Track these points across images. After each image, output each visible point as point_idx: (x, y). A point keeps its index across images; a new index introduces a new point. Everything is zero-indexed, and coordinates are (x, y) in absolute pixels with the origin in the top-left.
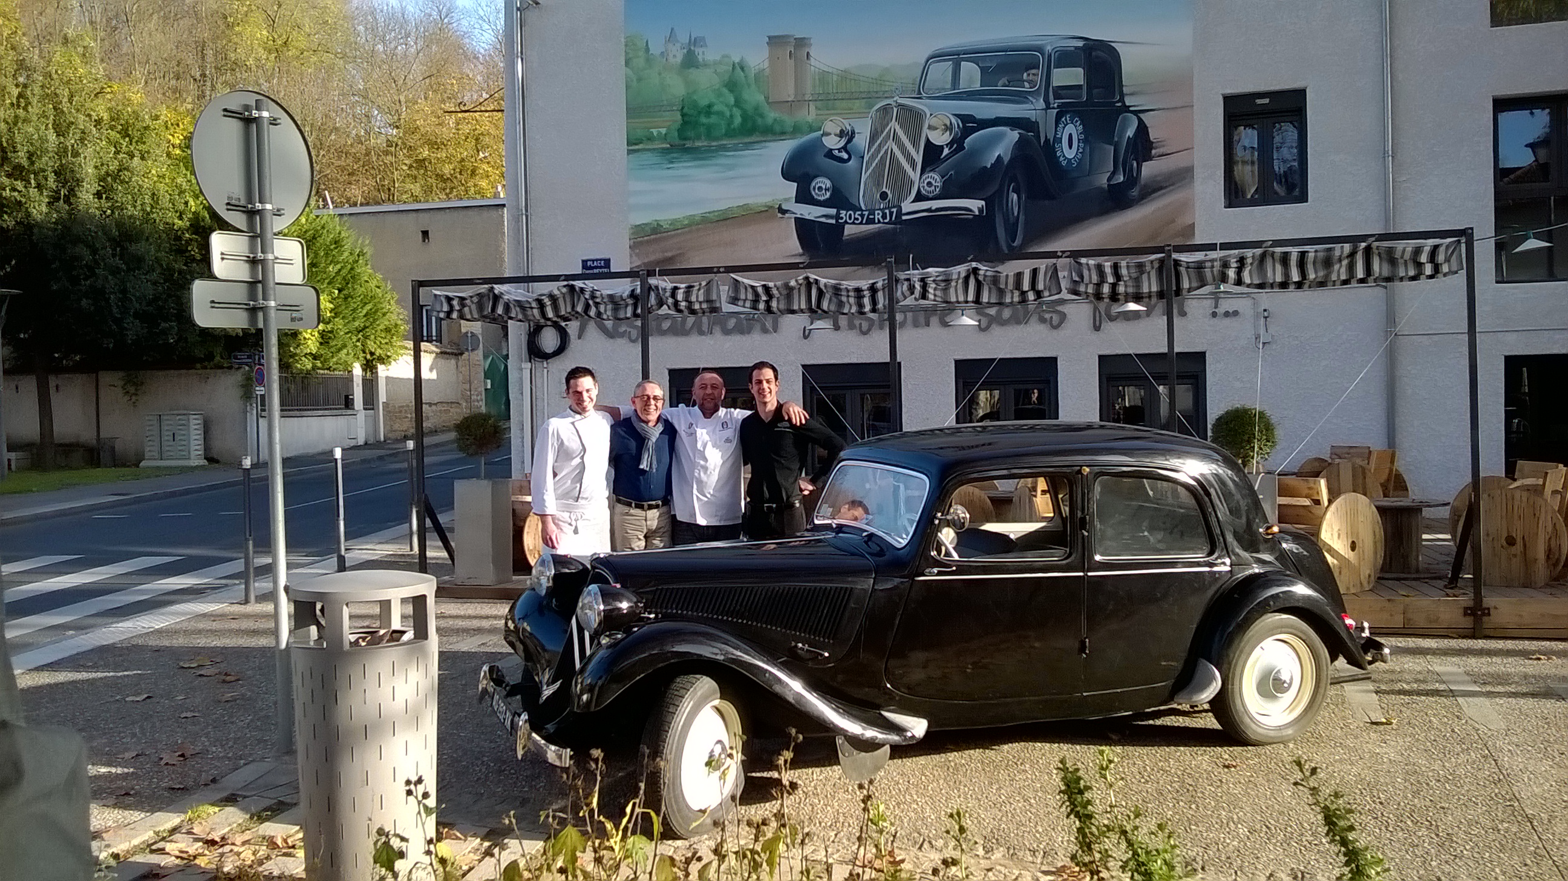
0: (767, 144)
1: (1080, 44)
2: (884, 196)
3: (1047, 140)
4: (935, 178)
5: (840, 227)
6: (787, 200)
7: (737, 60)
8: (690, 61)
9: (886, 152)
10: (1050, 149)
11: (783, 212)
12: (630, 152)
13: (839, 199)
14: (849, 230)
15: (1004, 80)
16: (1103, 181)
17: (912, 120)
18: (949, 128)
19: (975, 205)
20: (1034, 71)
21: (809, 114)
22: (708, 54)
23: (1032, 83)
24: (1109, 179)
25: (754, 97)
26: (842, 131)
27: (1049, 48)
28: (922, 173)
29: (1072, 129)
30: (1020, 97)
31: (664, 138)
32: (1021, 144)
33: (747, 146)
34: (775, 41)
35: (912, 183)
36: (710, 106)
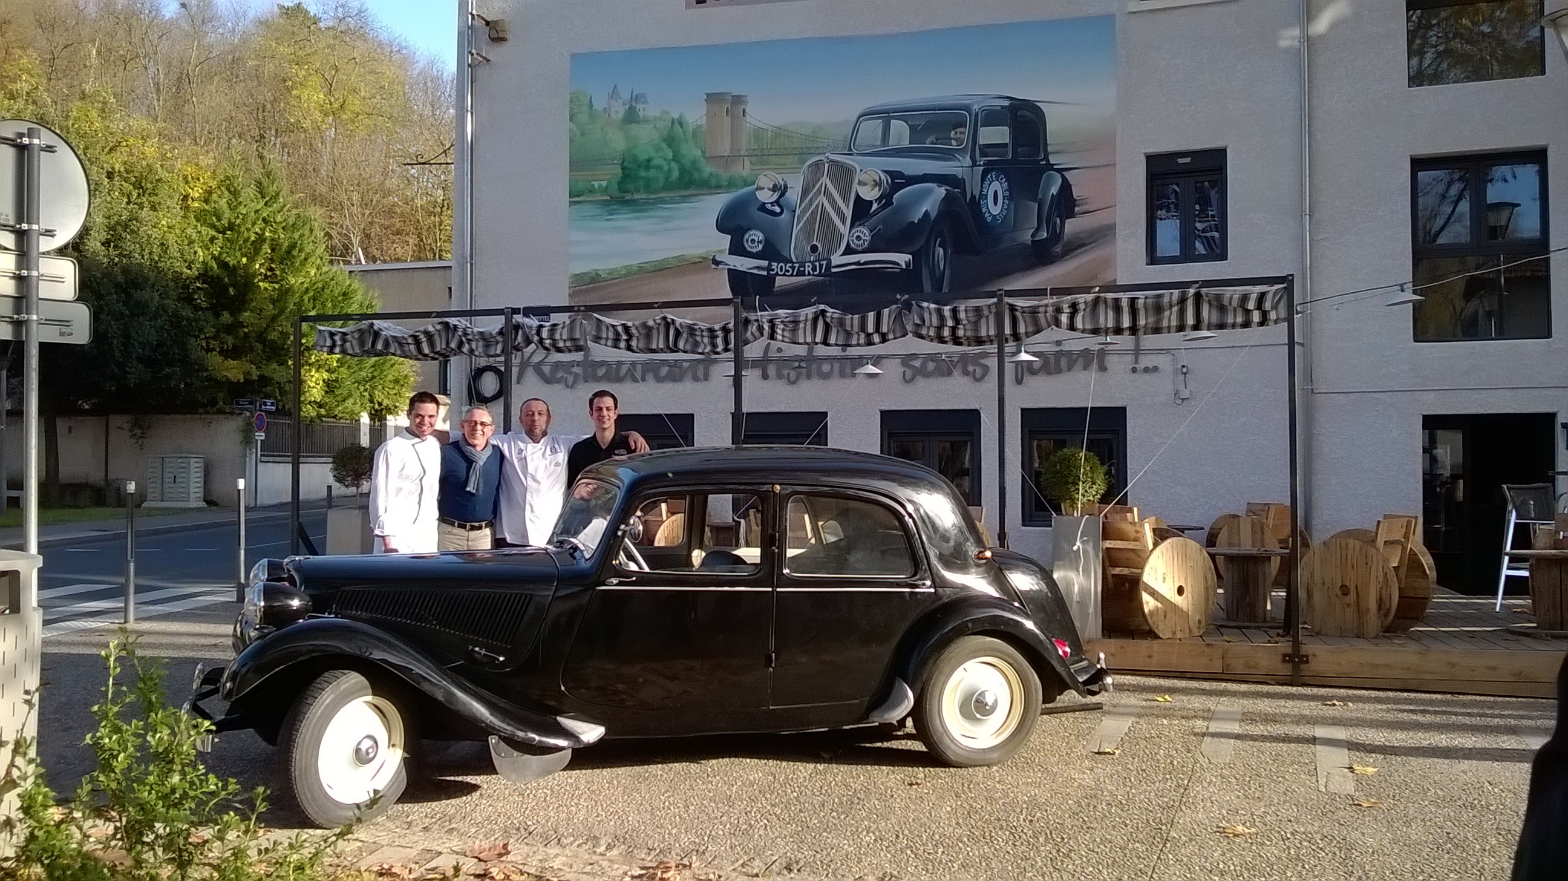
0: (702, 197)
1: (1007, 103)
2: (814, 249)
3: (973, 197)
4: (864, 233)
5: (771, 279)
6: (721, 252)
7: (676, 116)
8: (631, 117)
9: (817, 206)
10: (976, 204)
11: (717, 263)
12: (572, 203)
13: (771, 252)
14: (780, 282)
15: (932, 138)
16: (1027, 237)
17: (843, 175)
18: (878, 184)
19: (902, 259)
20: (961, 130)
21: (744, 170)
22: (649, 110)
23: (959, 142)
24: (1033, 236)
25: (691, 152)
26: (775, 186)
27: (976, 107)
28: (852, 226)
29: (997, 186)
30: (947, 155)
31: (605, 190)
32: (948, 199)
33: (685, 199)
34: (713, 98)
35: (841, 236)
36: (648, 161)
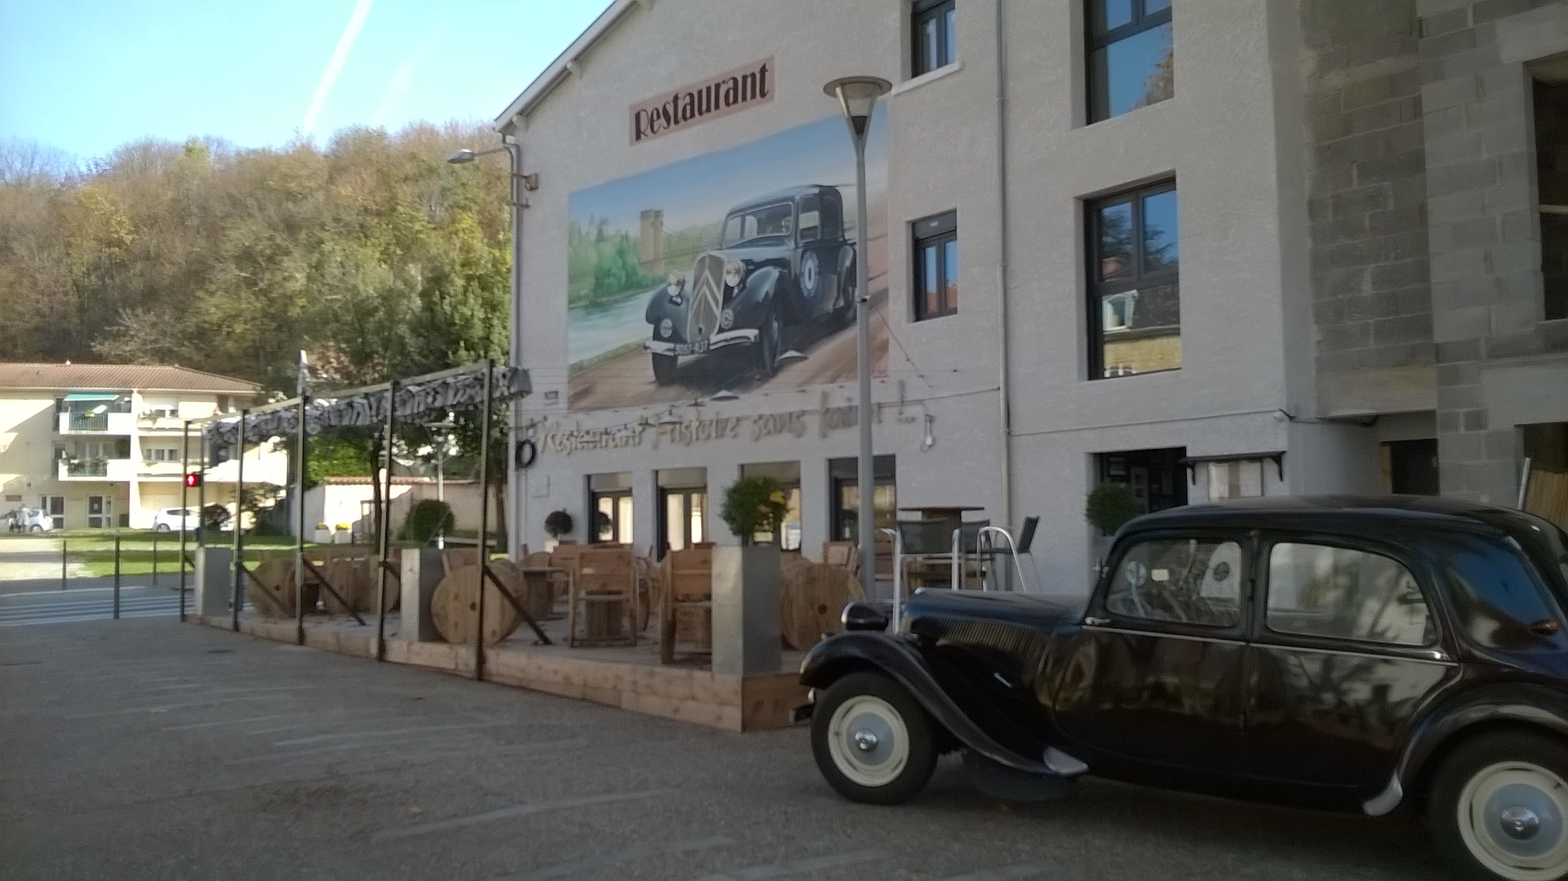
0: (637, 296)
1: (816, 191)
3: (796, 275)
4: (729, 313)
5: (675, 358)
6: (648, 339)
7: (623, 233)
8: (601, 238)
10: (797, 281)
11: (646, 348)
12: (570, 309)
13: (676, 337)
14: (682, 360)
15: (770, 228)
16: (829, 306)
18: (738, 271)
19: (752, 333)
20: (788, 218)
21: (660, 270)
22: (610, 231)
23: (787, 228)
24: (835, 304)
25: (632, 260)
26: (679, 281)
27: (797, 198)
28: (723, 309)
29: (811, 264)
30: (779, 241)
31: (586, 296)
32: (781, 279)
33: (628, 298)
34: (644, 215)
36: (609, 270)
